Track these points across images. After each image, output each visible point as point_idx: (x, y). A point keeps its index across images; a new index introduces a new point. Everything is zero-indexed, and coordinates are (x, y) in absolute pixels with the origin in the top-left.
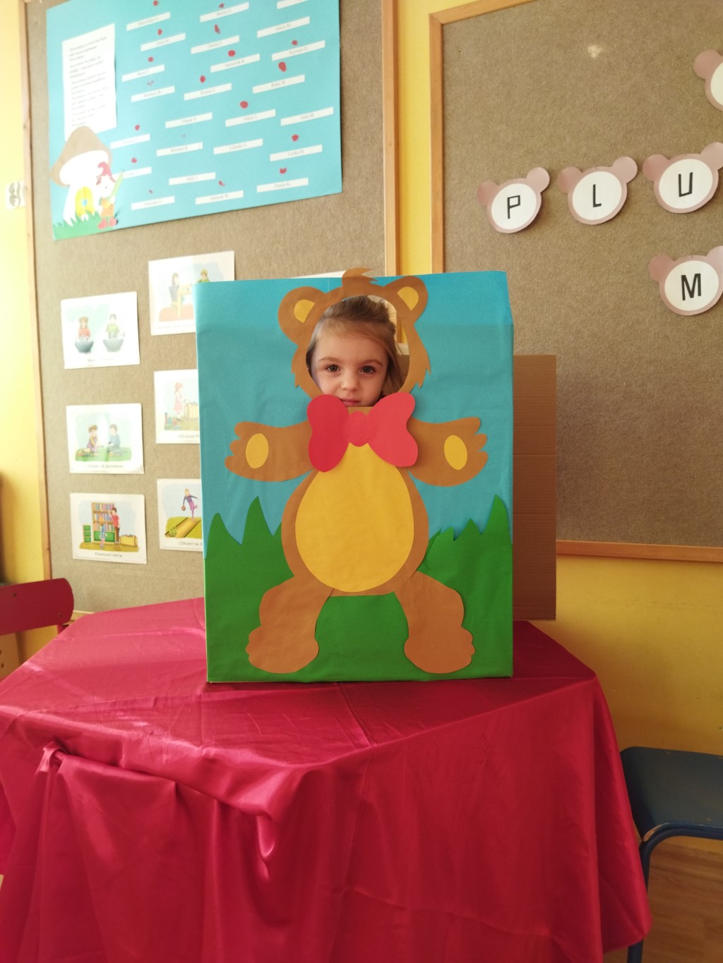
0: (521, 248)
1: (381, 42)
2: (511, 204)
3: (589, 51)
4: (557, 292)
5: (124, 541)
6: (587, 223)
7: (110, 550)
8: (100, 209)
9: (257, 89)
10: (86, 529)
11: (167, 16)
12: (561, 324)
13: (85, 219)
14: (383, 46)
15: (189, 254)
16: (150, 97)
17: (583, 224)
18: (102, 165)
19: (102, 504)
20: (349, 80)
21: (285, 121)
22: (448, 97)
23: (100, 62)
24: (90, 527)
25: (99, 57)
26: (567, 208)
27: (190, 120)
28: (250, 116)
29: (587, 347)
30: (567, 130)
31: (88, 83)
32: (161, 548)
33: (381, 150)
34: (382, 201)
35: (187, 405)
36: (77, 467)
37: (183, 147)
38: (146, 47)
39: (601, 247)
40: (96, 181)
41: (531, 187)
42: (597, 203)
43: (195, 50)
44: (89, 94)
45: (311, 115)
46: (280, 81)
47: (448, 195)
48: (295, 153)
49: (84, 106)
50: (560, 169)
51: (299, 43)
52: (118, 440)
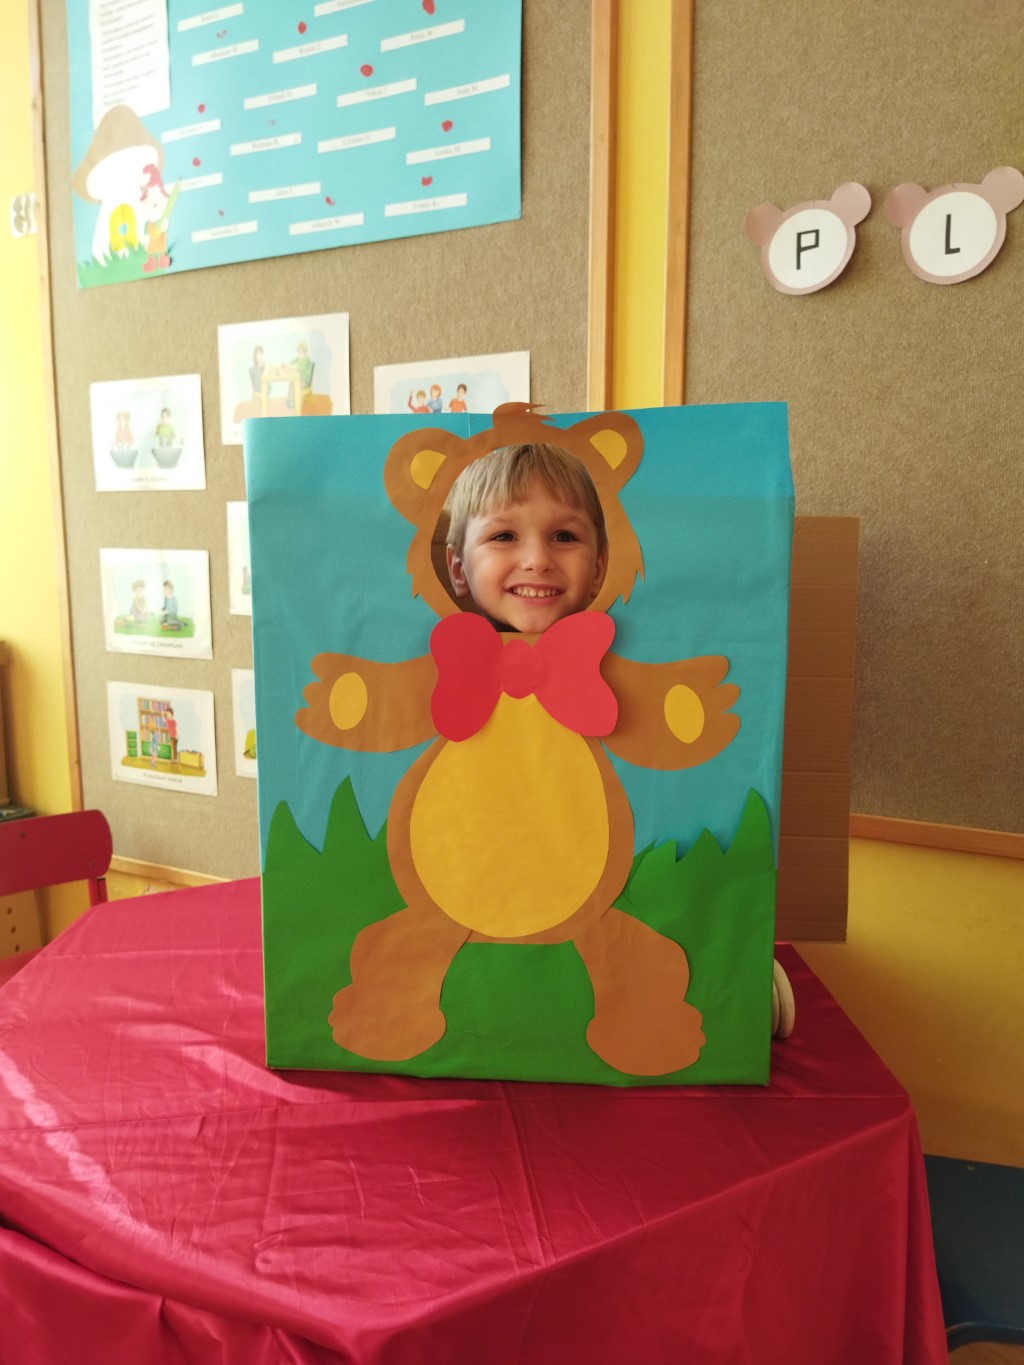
0: (817, 321)
2: (803, 245)
4: (876, 399)
5: (184, 759)
6: (933, 282)
7: (167, 771)
8: (144, 240)
9: (388, 45)
10: (131, 736)
12: (880, 454)
13: (124, 256)
15: (279, 316)
16: (221, 57)
17: (926, 283)
18: (149, 169)
19: (153, 702)
20: (537, 28)
21: (431, 99)
22: (702, 58)
24: (135, 734)
26: (900, 254)
27: (283, 96)
28: (377, 89)
29: (924, 495)
30: (904, 118)
31: (127, 35)
32: (238, 773)
33: (587, 147)
34: (585, 236)
36: (117, 642)
37: (271, 140)
39: (956, 325)
40: (140, 195)
41: (838, 215)
42: (952, 246)
44: (129, 52)
45: (474, 89)
46: (424, 31)
47: (695, 228)
48: (447, 152)
49: (121, 72)
50: (890, 186)
52: (175, 605)
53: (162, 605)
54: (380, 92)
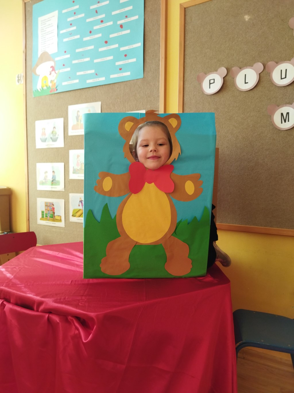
0: (214, 101)
1: (160, 16)
2: (211, 82)
3: (245, 18)
4: (229, 119)
5: (57, 218)
6: (241, 90)
7: (51, 221)
8: (50, 85)
9: (112, 36)
10: (43, 212)
11: (77, 7)
12: (230, 133)
13: (45, 89)
14: (161, 18)
15: (84, 103)
16: (70, 40)
17: (240, 91)
18: (52, 67)
19: (49, 203)
20: (147, 32)
21: (122, 49)
22: (187, 38)
23: (52, 26)
24: (44, 211)
25: (52, 24)
26: (234, 84)
27: (85, 49)
28: (109, 47)
29: (241, 143)
30: (235, 51)
31: (47, 34)
32: (70, 221)
33: (159, 60)
34: (159, 82)
35: (81, 164)
36: (40, 187)
37: (82, 60)
38: (69, 19)
39: (248, 101)
40: (50, 73)
41: (219, 75)
42: (246, 82)
43: (88, 20)
44: (48, 38)
45: (132, 46)
46: (120, 33)
47: (185, 79)
48: (125, 62)
49: (46, 43)
50: (231, 68)
51: (128, 17)
52: (55, 177)
53: (52, 177)
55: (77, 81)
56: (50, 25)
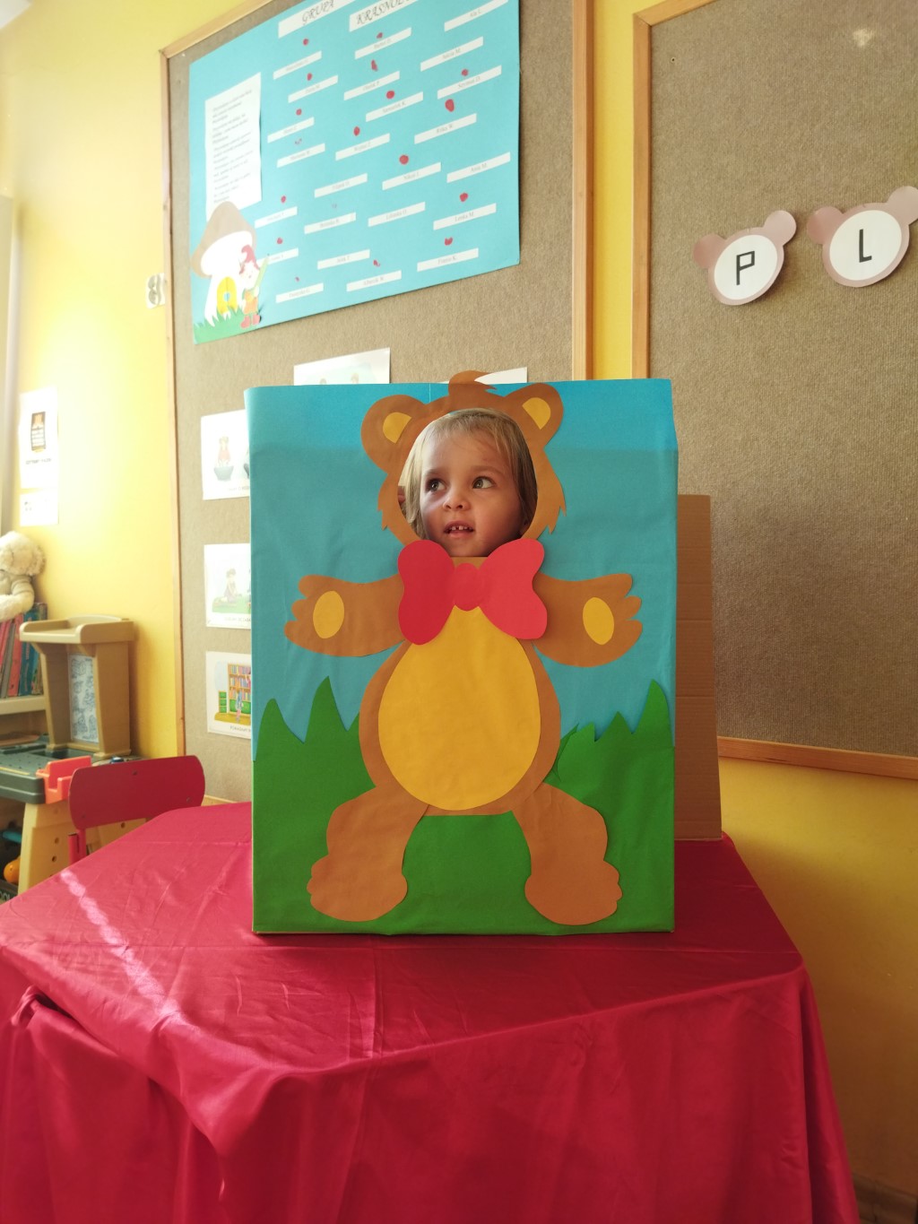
0: (756, 325)
1: (571, 60)
2: (742, 265)
3: (855, 38)
4: (807, 386)
6: (850, 285)
8: (242, 304)
9: (420, 138)
10: (222, 696)
11: (317, 56)
13: (227, 317)
14: (574, 65)
15: (338, 355)
16: (296, 160)
17: (845, 287)
18: (246, 249)
19: (240, 667)
20: (531, 114)
21: (453, 177)
22: (658, 123)
23: (245, 121)
24: (225, 694)
25: (243, 116)
26: (823, 266)
27: (343, 185)
28: (411, 174)
30: (821, 155)
31: (231, 149)
33: (570, 204)
34: (569, 273)
36: (215, 619)
37: (334, 220)
38: (293, 98)
39: (872, 320)
40: (239, 269)
41: (770, 239)
42: (865, 255)
43: (348, 95)
44: (232, 161)
45: (485, 165)
46: (446, 126)
47: (654, 260)
48: (464, 217)
50: (811, 211)
51: (469, 72)
54: (414, 176)
55: (318, 288)
56: (237, 119)
